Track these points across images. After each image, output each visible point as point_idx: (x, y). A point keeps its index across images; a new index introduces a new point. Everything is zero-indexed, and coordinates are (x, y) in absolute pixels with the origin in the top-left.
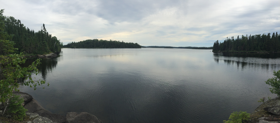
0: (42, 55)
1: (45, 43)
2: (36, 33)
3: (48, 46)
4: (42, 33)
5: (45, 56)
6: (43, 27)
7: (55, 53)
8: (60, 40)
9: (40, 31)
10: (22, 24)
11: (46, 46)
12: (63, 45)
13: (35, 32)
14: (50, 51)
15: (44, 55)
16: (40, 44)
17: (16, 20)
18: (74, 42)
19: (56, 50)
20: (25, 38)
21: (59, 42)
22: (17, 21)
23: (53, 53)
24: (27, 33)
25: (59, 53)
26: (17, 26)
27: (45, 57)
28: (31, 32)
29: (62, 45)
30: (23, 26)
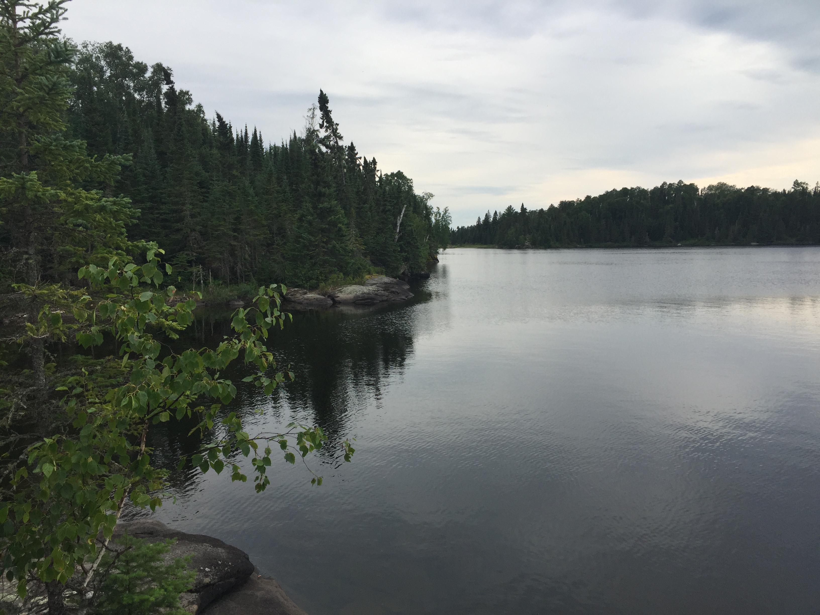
0: (312, 289)
1: (330, 211)
2: (274, 148)
3: (354, 231)
4: (312, 152)
5: (332, 297)
6: (319, 113)
7: (402, 278)
8: (431, 196)
9: (302, 134)
10: (178, 88)
11: (340, 236)
12: (453, 226)
13: (266, 146)
14: (367, 261)
15: (330, 290)
16: (300, 220)
17: (142, 68)
18: (523, 209)
19: (406, 260)
20: (201, 184)
21: (428, 210)
22: (148, 75)
23: (386, 279)
24: (215, 151)
25: (427, 277)
26: (150, 104)
27: (336, 302)
28: (242, 141)
29: (446, 227)
30: (190, 101)
